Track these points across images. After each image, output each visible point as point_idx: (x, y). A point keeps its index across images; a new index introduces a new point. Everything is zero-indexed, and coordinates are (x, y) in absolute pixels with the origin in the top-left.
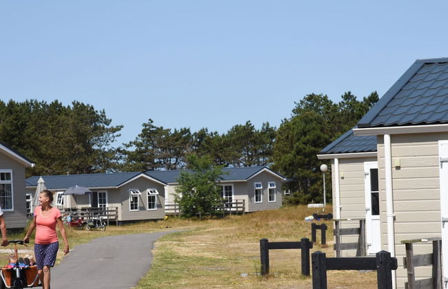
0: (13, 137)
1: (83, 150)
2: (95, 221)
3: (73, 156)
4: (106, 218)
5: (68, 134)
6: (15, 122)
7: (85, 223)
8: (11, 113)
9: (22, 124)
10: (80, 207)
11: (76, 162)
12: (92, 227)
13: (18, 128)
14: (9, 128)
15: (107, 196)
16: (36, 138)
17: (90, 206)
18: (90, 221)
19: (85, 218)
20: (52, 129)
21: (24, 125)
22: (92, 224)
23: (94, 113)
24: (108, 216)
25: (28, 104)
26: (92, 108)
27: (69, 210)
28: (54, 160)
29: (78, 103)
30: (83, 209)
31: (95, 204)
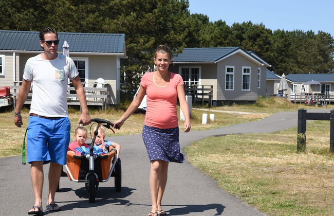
0: (283, 51)
1: (322, 59)
2: (321, 101)
3: (316, 63)
4: (328, 100)
5: (314, 50)
6: (284, 42)
7: (316, 103)
8: (283, 37)
9: (288, 44)
10: (314, 93)
11: (317, 67)
12: (319, 105)
13: (285, 46)
14: (280, 46)
15: (330, 86)
16: (296, 52)
17: (320, 92)
18: (319, 101)
19: (316, 100)
20: (305, 47)
21: (289, 44)
22: (319, 103)
23: (331, 38)
24: (330, 99)
25: (295, 32)
26: (330, 35)
27: (307, 94)
28: (305, 65)
29: (322, 32)
30: (315, 94)
31: (323, 92)
